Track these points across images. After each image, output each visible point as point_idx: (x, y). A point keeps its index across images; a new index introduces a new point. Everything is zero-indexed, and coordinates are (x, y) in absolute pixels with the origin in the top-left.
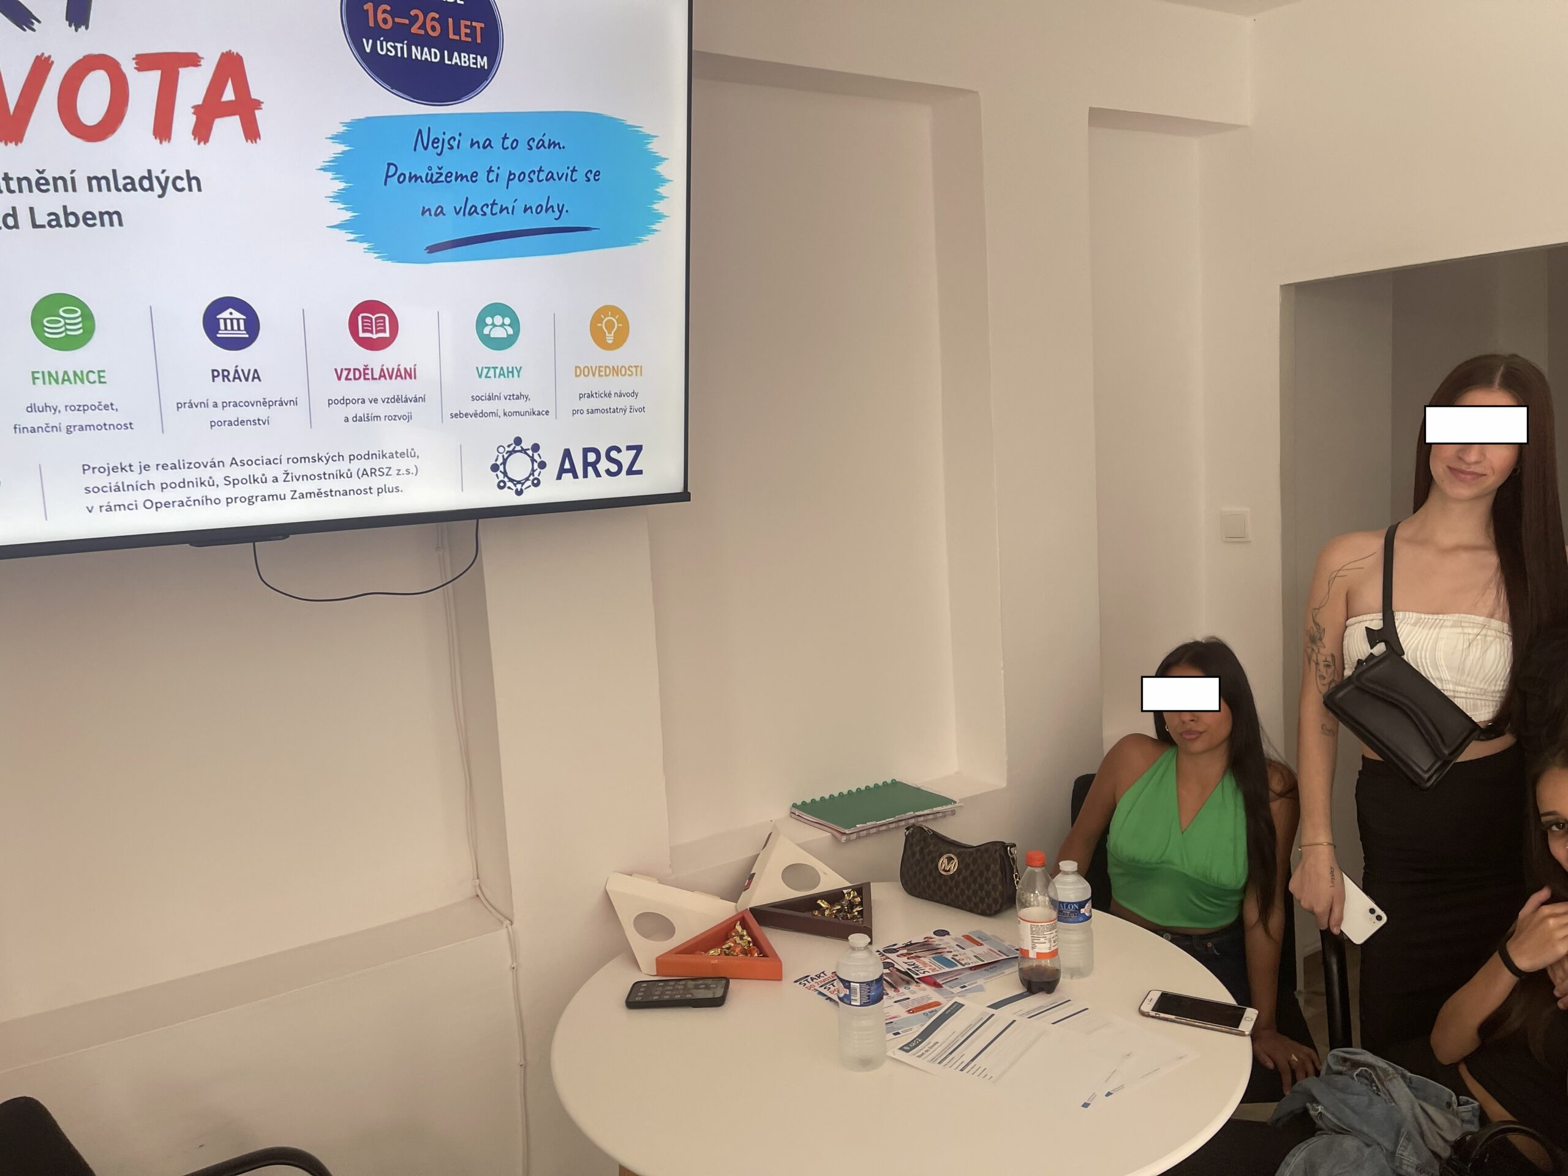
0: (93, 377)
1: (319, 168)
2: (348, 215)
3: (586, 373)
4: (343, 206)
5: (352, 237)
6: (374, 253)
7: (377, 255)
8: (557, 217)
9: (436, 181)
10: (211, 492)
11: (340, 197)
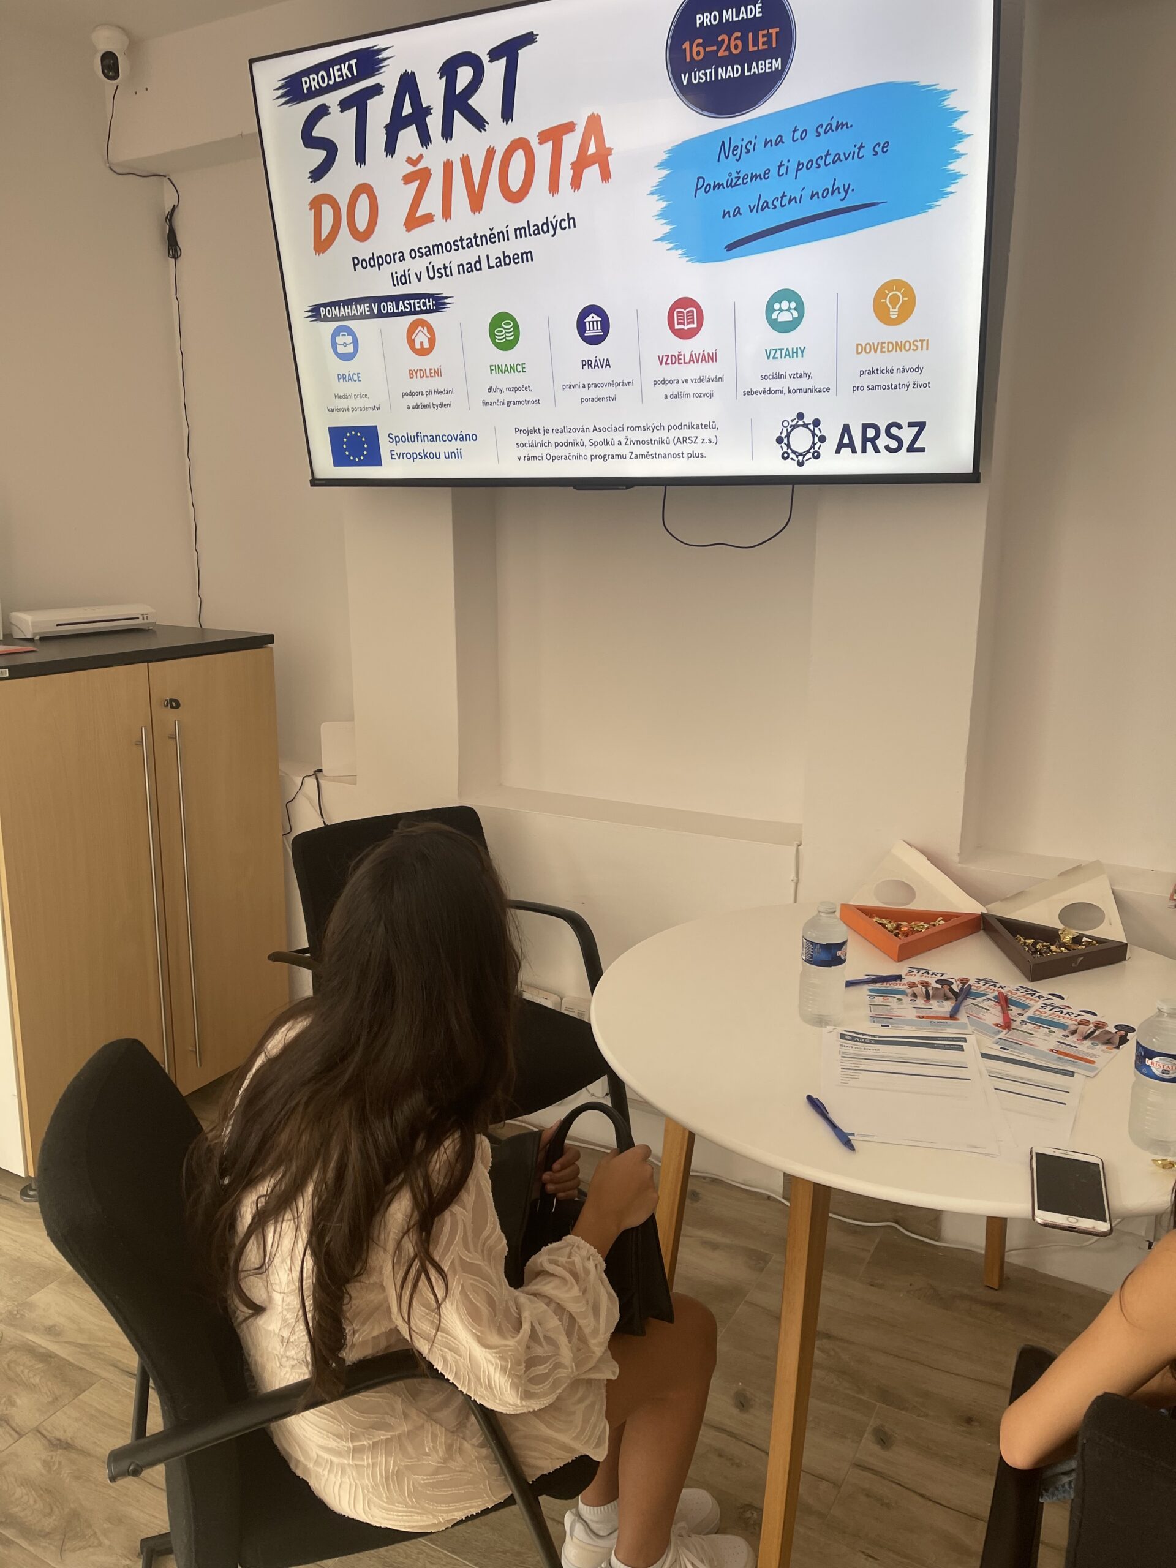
0: (519, 368)
1: (649, 193)
2: (668, 228)
3: (868, 350)
4: (665, 221)
5: (670, 246)
6: (686, 257)
7: (688, 259)
8: (843, 198)
9: (736, 185)
10: (583, 451)
11: (663, 215)
